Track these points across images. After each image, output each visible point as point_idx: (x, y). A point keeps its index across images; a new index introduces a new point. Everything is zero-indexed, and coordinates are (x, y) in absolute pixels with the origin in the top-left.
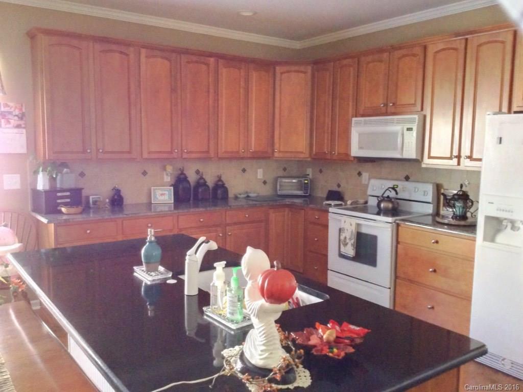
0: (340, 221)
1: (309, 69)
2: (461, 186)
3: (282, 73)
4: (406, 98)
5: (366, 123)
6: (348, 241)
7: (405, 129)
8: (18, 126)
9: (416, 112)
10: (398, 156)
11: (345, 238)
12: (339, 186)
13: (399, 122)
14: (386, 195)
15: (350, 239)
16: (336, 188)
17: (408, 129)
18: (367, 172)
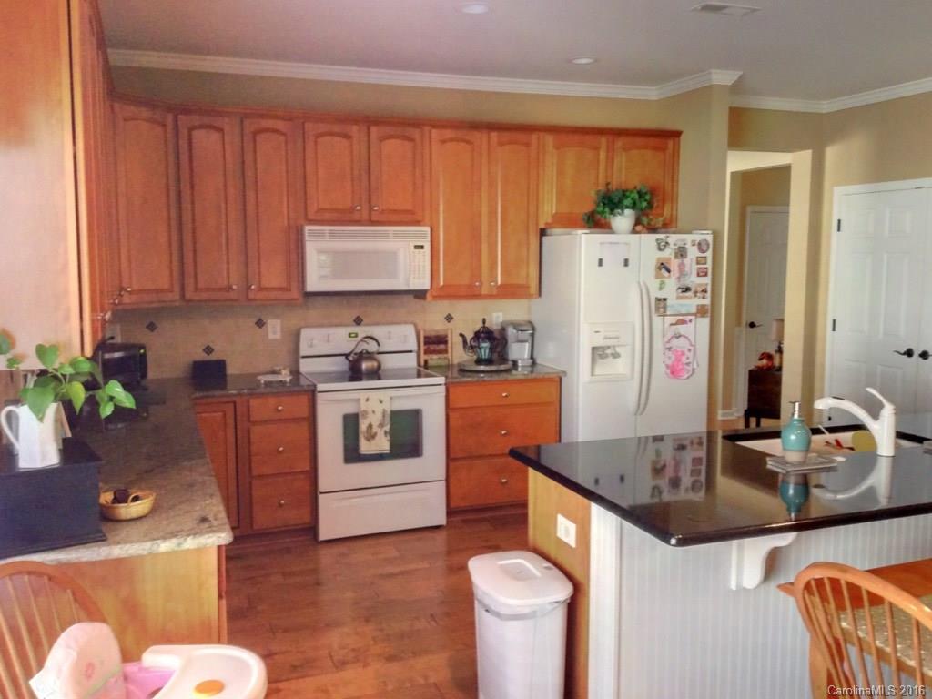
2: (484, 321)
5: (333, 235)
6: (375, 429)
7: (410, 249)
9: (418, 223)
10: (402, 287)
11: (370, 426)
12: (209, 350)
13: (398, 236)
14: (358, 350)
15: (381, 425)
16: (202, 356)
17: (417, 247)
18: (277, 317)
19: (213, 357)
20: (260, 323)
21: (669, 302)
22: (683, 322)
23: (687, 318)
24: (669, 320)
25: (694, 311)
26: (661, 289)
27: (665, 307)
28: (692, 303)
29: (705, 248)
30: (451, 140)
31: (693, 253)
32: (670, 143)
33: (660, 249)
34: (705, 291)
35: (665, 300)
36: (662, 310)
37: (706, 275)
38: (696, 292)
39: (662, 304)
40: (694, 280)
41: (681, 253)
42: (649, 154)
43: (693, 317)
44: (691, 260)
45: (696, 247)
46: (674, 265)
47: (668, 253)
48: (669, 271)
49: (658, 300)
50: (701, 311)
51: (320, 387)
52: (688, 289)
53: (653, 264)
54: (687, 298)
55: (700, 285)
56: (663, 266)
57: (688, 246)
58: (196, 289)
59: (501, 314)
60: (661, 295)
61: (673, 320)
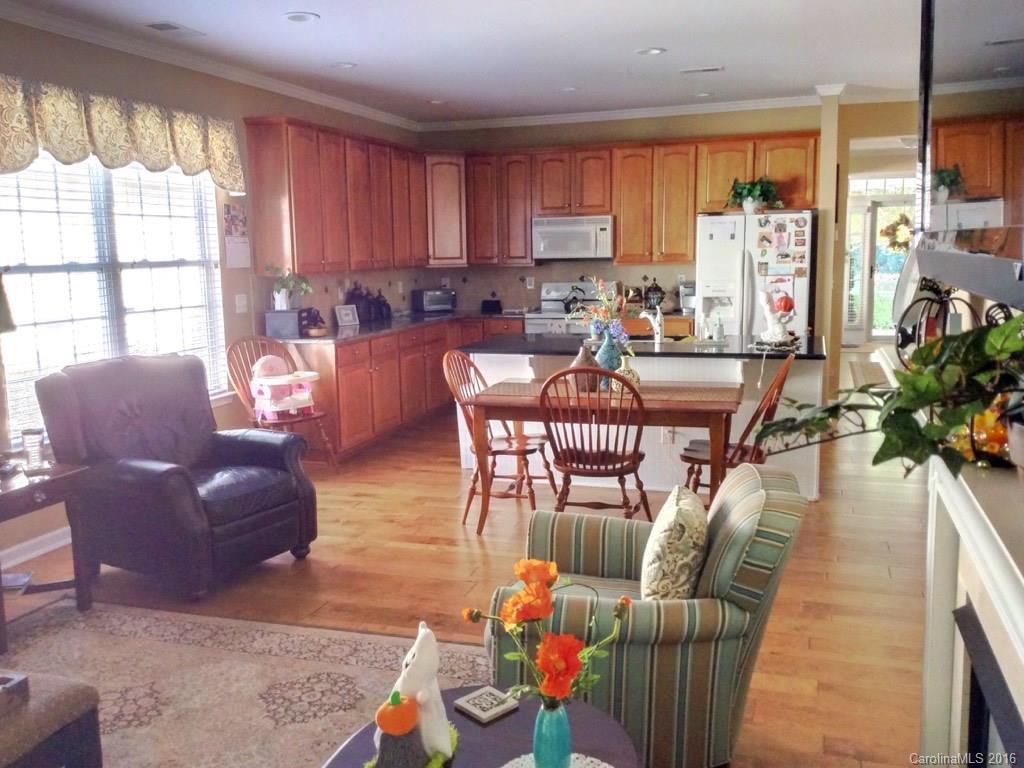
0: (546, 325)
1: (462, 161)
2: (655, 280)
3: (433, 165)
4: (593, 196)
5: (549, 223)
7: (598, 230)
8: (243, 234)
9: (606, 213)
10: (592, 256)
12: (494, 294)
13: (590, 222)
16: (490, 298)
17: (602, 229)
18: (532, 276)
19: (495, 299)
20: (523, 280)
21: (770, 265)
22: (782, 281)
23: (786, 278)
24: (769, 279)
25: (793, 272)
26: (763, 255)
27: (766, 270)
28: (791, 267)
29: (802, 224)
30: (630, 156)
31: (791, 228)
32: (812, 142)
33: (761, 226)
34: (803, 257)
35: (766, 264)
36: (763, 272)
37: (804, 244)
38: (794, 259)
39: (764, 266)
40: (793, 249)
41: (781, 228)
42: (791, 151)
43: (791, 277)
44: (790, 234)
45: (794, 224)
46: (774, 237)
47: (769, 229)
48: (770, 242)
49: (760, 264)
50: (799, 273)
51: (527, 316)
52: (787, 256)
53: (757, 237)
54: (786, 262)
55: (798, 253)
56: (764, 238)
57: (788, 223)
58: (476, 258)
59: (683, 276)
60: (764, 260)
61: (774, 279)
